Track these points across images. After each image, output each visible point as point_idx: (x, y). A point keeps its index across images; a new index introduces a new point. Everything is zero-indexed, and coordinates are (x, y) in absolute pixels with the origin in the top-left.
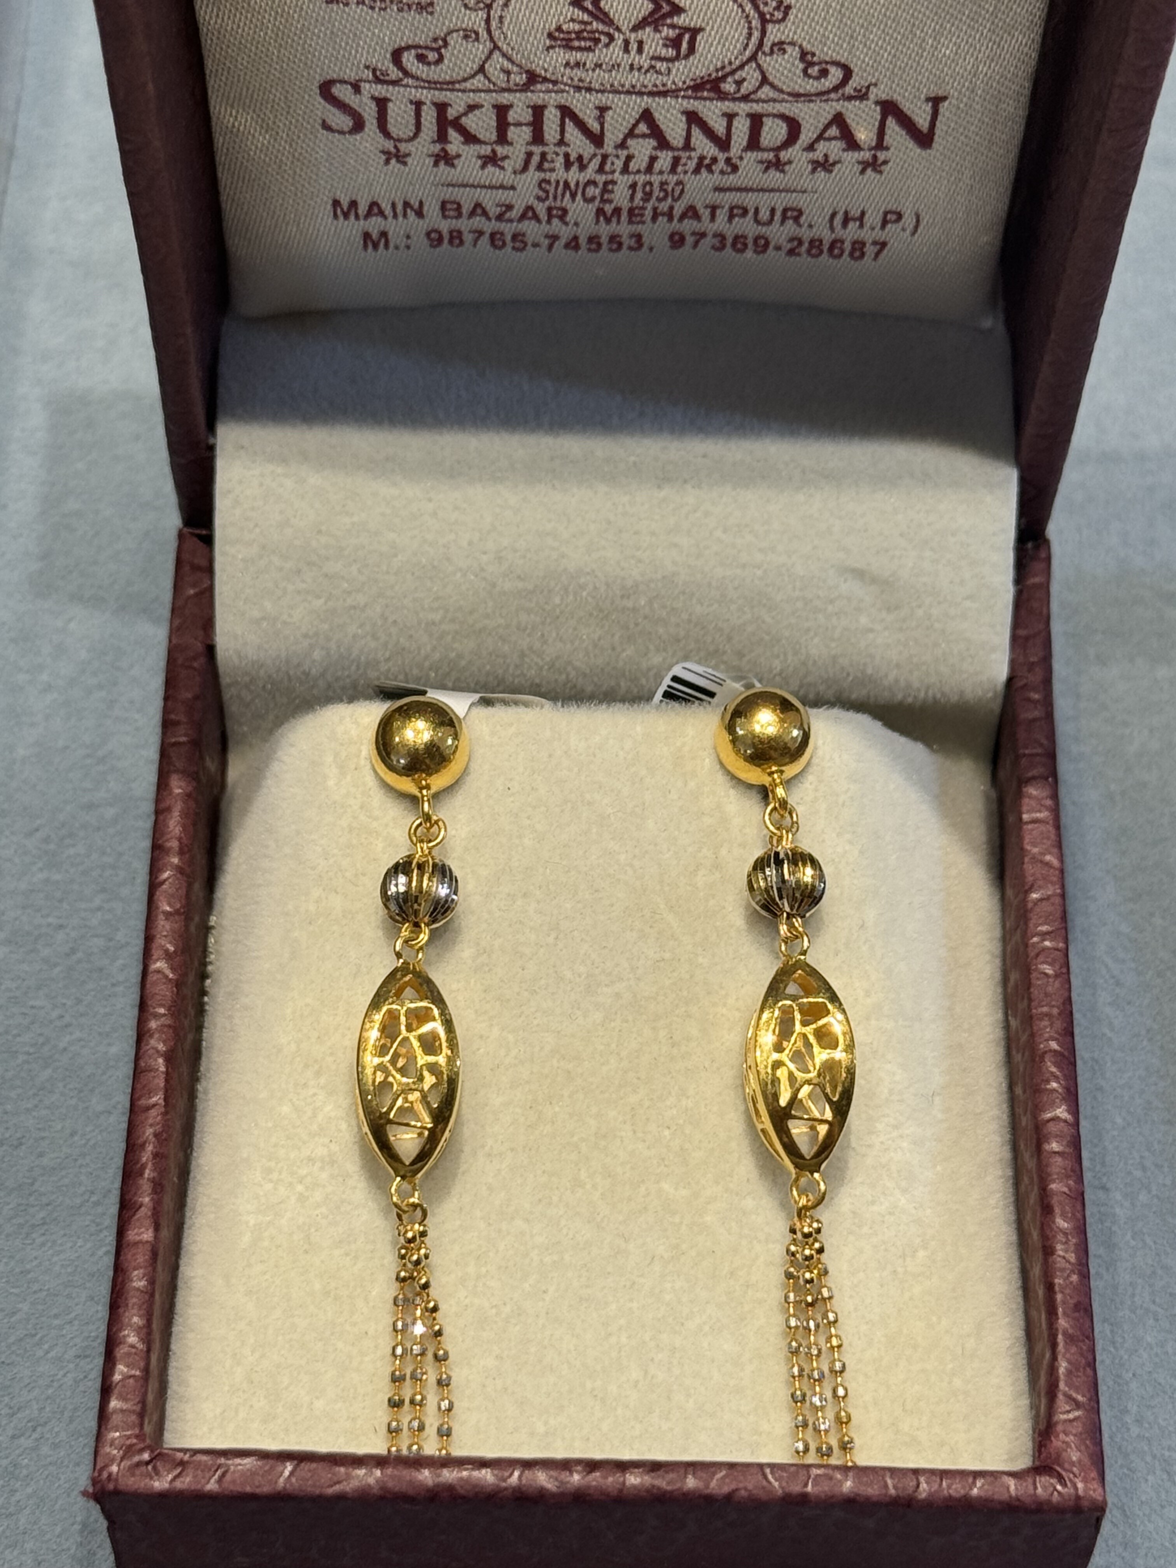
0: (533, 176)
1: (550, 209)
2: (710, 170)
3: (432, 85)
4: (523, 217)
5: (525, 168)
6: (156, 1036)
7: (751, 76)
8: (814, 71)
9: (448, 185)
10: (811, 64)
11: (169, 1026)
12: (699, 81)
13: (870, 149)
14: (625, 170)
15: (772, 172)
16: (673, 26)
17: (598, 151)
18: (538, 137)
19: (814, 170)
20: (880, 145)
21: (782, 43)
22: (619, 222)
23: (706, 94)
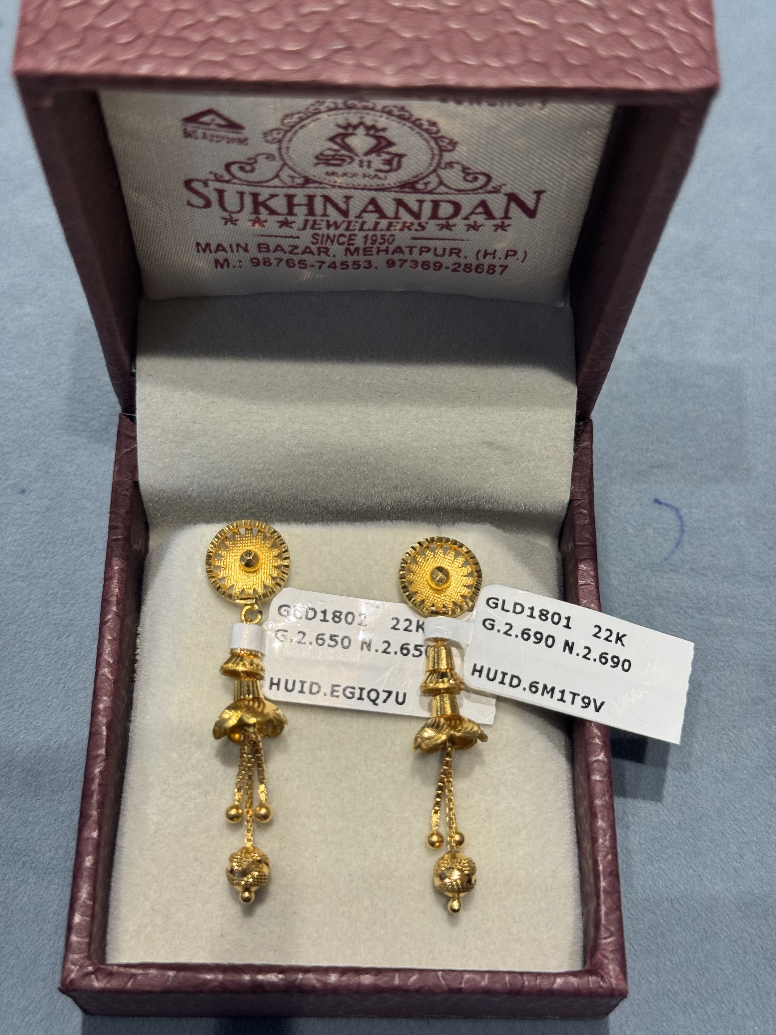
0: (309, 232)
1: (319, 248)
2: (410, 229)
3: (249, 183)
4: (304, 252)
6: (102, 713)
7: (433, 179)
8: (470, 178)
9: (262, 236)
10: (468, 174)
11: (109, 708)
12: (403, 183)
14: (361, 229)
16: (388, 153)
17: (345, 219)
18: (311, 212)
19: (468, 230)
20: (506, 217)
21: (452, 162)
22: (358, 255)
23: (407, 190)
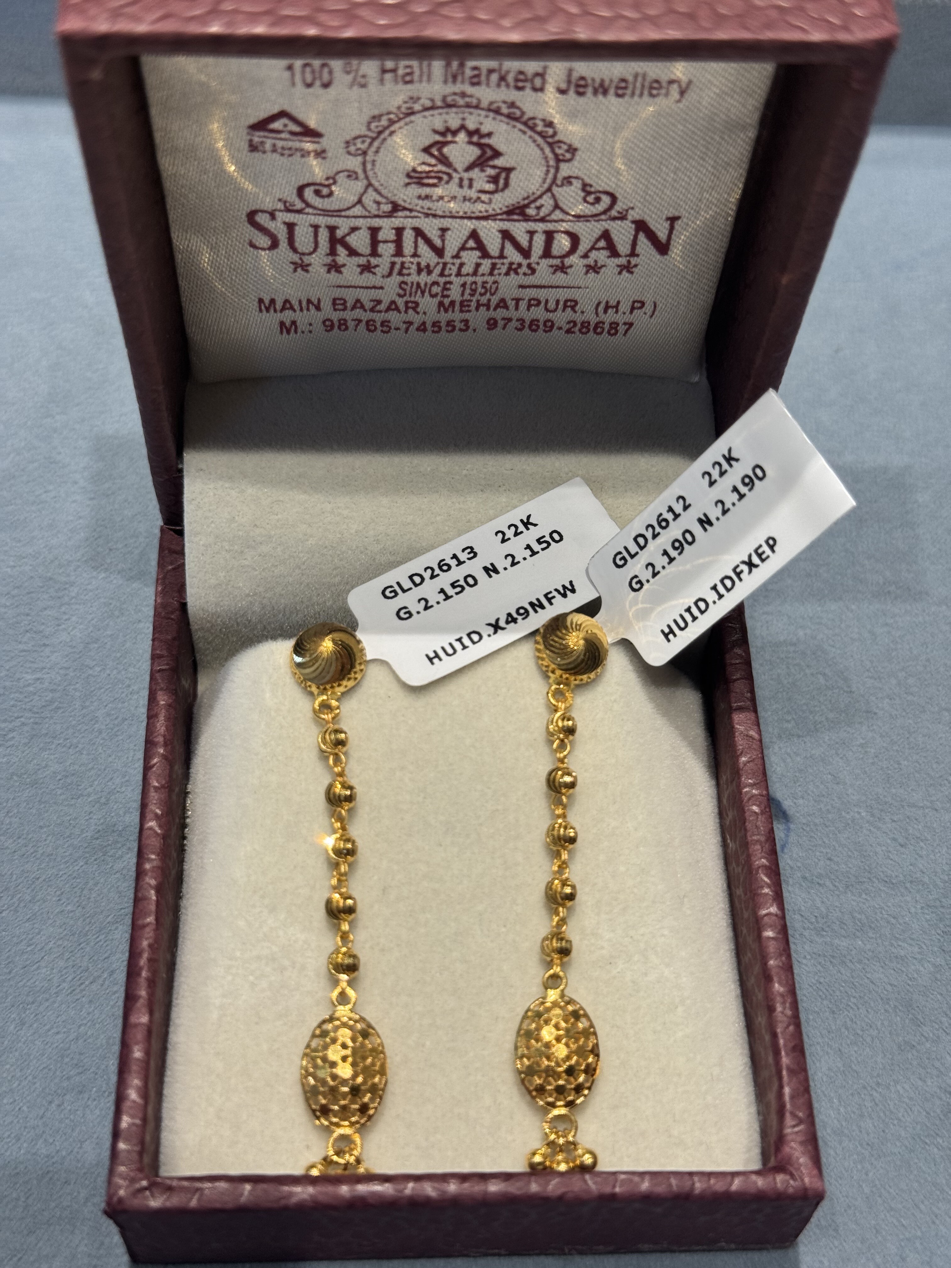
0: (396, 279)
1: (407, 303)
2: (517, 273)
3: (326, 213)
4: (388, 309)
5: (390, 274)
6: (150, 874)
7: (547, 202)
8: (591, 199)
9: (338, 287)
10: (589, 193)
11: (158, 867)
12: (511, 208)
13: (626, 256)
14: (459, 274)
15: (559, 274)
16: (494, 167)
17: (440, 260)
18: (399, 252)
19: (587, 272)
20: (633, 254)
21: (570, 177)
22: (453, 311)
23: (515, 217)
